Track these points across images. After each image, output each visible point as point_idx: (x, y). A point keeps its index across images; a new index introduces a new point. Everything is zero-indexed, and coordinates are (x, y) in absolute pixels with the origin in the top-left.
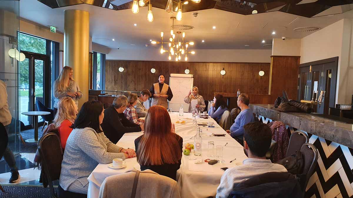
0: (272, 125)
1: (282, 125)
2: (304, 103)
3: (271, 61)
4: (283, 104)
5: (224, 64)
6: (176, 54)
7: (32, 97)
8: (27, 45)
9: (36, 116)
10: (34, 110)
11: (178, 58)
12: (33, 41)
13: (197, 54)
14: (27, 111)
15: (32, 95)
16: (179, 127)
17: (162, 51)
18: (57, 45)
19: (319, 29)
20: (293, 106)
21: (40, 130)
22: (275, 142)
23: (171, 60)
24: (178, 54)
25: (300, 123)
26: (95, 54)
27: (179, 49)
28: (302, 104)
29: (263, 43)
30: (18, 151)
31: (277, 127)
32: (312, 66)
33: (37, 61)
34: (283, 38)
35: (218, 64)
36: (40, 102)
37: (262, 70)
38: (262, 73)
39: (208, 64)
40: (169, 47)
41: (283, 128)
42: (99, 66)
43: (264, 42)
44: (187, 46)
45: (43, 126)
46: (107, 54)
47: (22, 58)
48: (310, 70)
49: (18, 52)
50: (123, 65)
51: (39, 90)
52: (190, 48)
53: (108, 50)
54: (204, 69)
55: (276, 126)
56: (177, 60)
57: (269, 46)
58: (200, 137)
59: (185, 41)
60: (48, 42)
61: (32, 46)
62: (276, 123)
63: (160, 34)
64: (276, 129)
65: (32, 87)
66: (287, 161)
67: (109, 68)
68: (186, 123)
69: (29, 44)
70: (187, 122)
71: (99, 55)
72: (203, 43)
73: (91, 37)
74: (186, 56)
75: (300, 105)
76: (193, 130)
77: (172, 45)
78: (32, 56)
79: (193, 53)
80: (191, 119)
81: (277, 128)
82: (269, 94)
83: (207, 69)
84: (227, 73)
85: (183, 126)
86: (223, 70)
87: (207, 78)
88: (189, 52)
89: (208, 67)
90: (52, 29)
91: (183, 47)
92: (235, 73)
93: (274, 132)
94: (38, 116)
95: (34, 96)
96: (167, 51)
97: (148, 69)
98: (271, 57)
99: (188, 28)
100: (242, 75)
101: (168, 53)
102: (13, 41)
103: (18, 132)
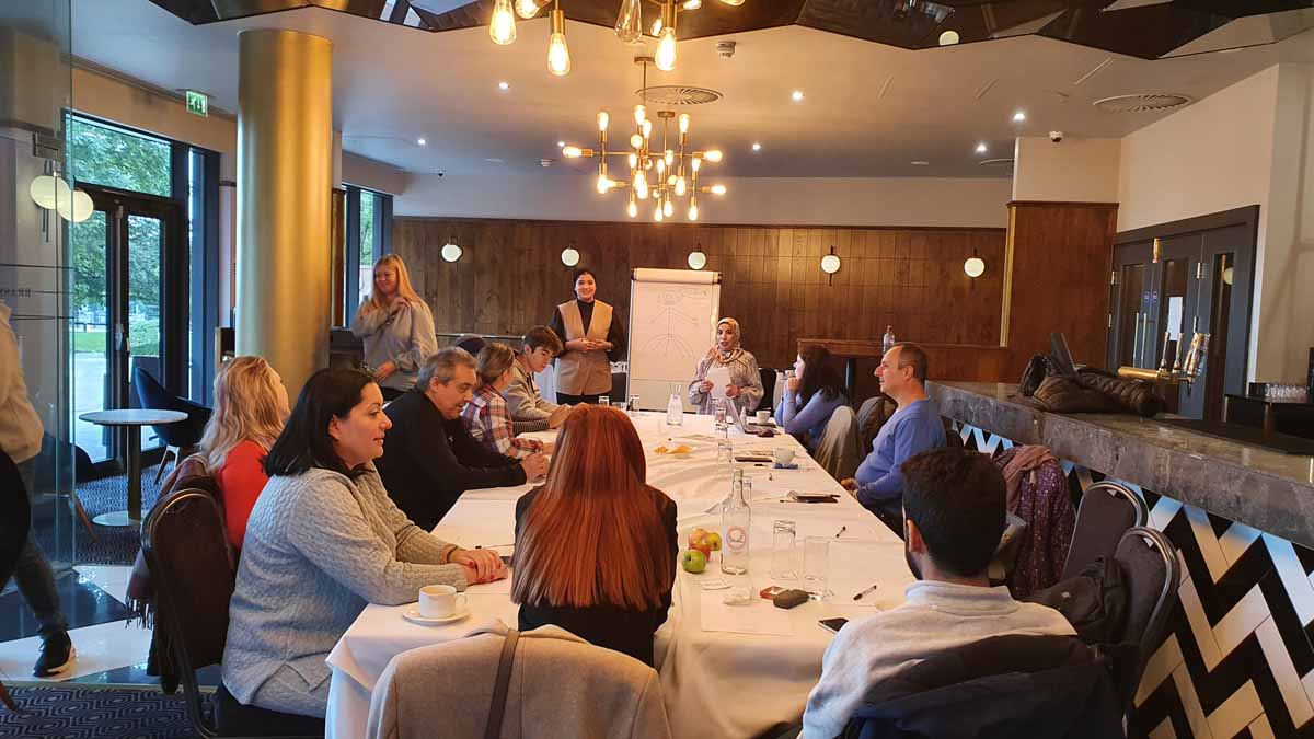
0: (1012, 458)
1: (1048, 461)
2: (1130, 378)
3: (1008, 220)
4: (1052, 382)
5: (834, 231)
6: (656, 195)
7: (117, 354)
8: (101, 159)
9: (134, 429)
10: (125, 406)
11: (663, 209)
12: (120, 146)
13: (733, 195)
14: (101, 409)
15: (118, 347)
16: (666, 466)
17: (604, 184)
18: (213, 164)
19: (1186, 101)
20: (1087, 388)
21: (147, 480)
22: (1023, 523)
23: (637, 215)
24: (663, 193)
25: (1115, 453)
26: (354, 194)
27: (666, 177)
28: (1122, 384)
29: (980, 154)
30: (66, 558)
31: (1031, 466)
32: (1161, 239)
33: (135, 221)
34: (1054, 135)
35: (813, 233)
36: (149, 376)
37: (975, 255)
38: (974, 267)
39: (773, 233)
40: (629, 167)
41: (1051, 470)
42: (368, 241)
43: (982, 148)
44: (696, 164)
45: (160, 466)
46: (400, 194)
47: (80, 209)
48: (1156, 257)
49: (65, 189)
50: (459, 236)
51: (145, 328)
52: (709, 172)
53: (403, 178)
54: (761, 252)
55: (1026, 466)
56: (658, 217)
57: (1001, 163)
58: (745, 504)
59: (687, 148)
60: (179, 150)
61: (120, 165)
62: (1030, 450)
63: (597, 119)
64: (1026, 474)
65: (118, 318)
66: (1066, 595)
67: (407, 245)
68: (692, 453)
69: (108, 158)
70: (695, 448)
71: (367, 199)
72: (756, 153)
73: (337, 129)
74: (692, 202)
75: (1116, 385)
76: (719, 479)
77: (641, 163)
78: (117, 202)
79: (719, 190)
80: (710, 439)
81: (1030, 471)
82: (1003, 344)
83: (770, 251)
84: (846, 266)
85: (682, 465)
86: (832, 254)
87: (772, 285)
88: (704, 189)
89: (774, 243)
90: (192, 103)
91: (680, 168)
92: (875, 268)
93: (1020, 486)
94: (142, 427)
95: (125, 354)
96: (622, 184)
97: (549, 252)
98: (1010, 205)
99: (700, 97)
100: (901, 274)
101: (625, 193)
102: (49, 147)
103: (66, 485)
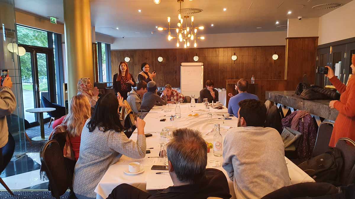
0: (296, 114)
1: (308, 115)
2: (329, 89)
3: (286, 43)
4: (306, 91)
5: (235, 48)
6: (184, 40)
7: (36, 92)
8: (32, 38)
9: (41, 114)
10: (39, 107)
11: (187, 44)
12: (37, 34)
13: (206, 39)
14: (33, 108)
15: (36, 90)
16: (192, 120)
17: (170, 38)
18: (59, 37)
19: (340, 5)
20: (317, 92)
21: (46, 127)
22: (300, 134)
23: (179, 46)
24: (186, 40)
25: (329, 112)
26: (100, 44)
27: (187, 35)
28: (328, 91)
29: (276, 25)
30: (24, 151)
31: (302, 117)
32: (332, 46)
33: (39, 55)
34: (299, 18)
35: (229, 49)
36: (45, 98)
37: (275, 53)
38: (275, 57)
39: (217, 49)
40: (176, 32)
41: (308, 118)
42: (104, 57)
43: (277, 23)
44: (196, 31)
45: (50, 122)
46: (112, 44)
47: (22, 52)
48: (331, 52)
50: (129, 54)
51: (44, 84)
52: (200, 33)
53: (113, 39)
54: (214, 55)
55: (300, 117)
56: (185, 47)
57: (283, 27)
59: (193, 26)
60: (49, 34)
61: (37, 39)
62: (301, 112)
63: (167, 19)
64: (300, 119)
65: (36, 82)
66: (322, 160)
67: (115, 58)
68: (199, 115)
71: (103, 46)
72: (212, 27)
73: (93, 27)
74: (195, 42)
75: (326, 91)
76: (209, 124)
77: (180, 31)
78: (33, 49)
79: (203, 38)
80: (204, 111)
82: (286, 79)
83: (217, 55)
84: (238, 58)
85: (197, 120)
86: (235, 55)
87: (217, 65)
88: (198, 38)
89: (218, 52)
90: (52, 20)
91: (192, 32)
92: (247, 59)
93: (299, 122)
94: (43, 113)
95: (38, 92)
96: (175, 38)
97: (154, 58)
98: (287, 39)
99: (196, 11)
100: (254, 60)
101: (176, 40)
102: (12, 35)
103: (22, 130)
